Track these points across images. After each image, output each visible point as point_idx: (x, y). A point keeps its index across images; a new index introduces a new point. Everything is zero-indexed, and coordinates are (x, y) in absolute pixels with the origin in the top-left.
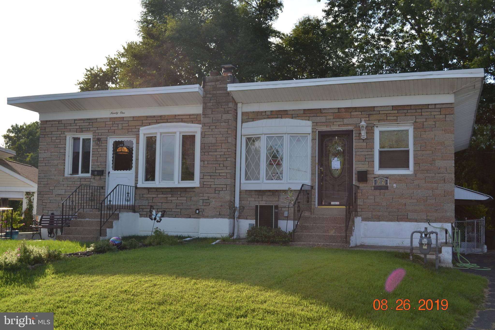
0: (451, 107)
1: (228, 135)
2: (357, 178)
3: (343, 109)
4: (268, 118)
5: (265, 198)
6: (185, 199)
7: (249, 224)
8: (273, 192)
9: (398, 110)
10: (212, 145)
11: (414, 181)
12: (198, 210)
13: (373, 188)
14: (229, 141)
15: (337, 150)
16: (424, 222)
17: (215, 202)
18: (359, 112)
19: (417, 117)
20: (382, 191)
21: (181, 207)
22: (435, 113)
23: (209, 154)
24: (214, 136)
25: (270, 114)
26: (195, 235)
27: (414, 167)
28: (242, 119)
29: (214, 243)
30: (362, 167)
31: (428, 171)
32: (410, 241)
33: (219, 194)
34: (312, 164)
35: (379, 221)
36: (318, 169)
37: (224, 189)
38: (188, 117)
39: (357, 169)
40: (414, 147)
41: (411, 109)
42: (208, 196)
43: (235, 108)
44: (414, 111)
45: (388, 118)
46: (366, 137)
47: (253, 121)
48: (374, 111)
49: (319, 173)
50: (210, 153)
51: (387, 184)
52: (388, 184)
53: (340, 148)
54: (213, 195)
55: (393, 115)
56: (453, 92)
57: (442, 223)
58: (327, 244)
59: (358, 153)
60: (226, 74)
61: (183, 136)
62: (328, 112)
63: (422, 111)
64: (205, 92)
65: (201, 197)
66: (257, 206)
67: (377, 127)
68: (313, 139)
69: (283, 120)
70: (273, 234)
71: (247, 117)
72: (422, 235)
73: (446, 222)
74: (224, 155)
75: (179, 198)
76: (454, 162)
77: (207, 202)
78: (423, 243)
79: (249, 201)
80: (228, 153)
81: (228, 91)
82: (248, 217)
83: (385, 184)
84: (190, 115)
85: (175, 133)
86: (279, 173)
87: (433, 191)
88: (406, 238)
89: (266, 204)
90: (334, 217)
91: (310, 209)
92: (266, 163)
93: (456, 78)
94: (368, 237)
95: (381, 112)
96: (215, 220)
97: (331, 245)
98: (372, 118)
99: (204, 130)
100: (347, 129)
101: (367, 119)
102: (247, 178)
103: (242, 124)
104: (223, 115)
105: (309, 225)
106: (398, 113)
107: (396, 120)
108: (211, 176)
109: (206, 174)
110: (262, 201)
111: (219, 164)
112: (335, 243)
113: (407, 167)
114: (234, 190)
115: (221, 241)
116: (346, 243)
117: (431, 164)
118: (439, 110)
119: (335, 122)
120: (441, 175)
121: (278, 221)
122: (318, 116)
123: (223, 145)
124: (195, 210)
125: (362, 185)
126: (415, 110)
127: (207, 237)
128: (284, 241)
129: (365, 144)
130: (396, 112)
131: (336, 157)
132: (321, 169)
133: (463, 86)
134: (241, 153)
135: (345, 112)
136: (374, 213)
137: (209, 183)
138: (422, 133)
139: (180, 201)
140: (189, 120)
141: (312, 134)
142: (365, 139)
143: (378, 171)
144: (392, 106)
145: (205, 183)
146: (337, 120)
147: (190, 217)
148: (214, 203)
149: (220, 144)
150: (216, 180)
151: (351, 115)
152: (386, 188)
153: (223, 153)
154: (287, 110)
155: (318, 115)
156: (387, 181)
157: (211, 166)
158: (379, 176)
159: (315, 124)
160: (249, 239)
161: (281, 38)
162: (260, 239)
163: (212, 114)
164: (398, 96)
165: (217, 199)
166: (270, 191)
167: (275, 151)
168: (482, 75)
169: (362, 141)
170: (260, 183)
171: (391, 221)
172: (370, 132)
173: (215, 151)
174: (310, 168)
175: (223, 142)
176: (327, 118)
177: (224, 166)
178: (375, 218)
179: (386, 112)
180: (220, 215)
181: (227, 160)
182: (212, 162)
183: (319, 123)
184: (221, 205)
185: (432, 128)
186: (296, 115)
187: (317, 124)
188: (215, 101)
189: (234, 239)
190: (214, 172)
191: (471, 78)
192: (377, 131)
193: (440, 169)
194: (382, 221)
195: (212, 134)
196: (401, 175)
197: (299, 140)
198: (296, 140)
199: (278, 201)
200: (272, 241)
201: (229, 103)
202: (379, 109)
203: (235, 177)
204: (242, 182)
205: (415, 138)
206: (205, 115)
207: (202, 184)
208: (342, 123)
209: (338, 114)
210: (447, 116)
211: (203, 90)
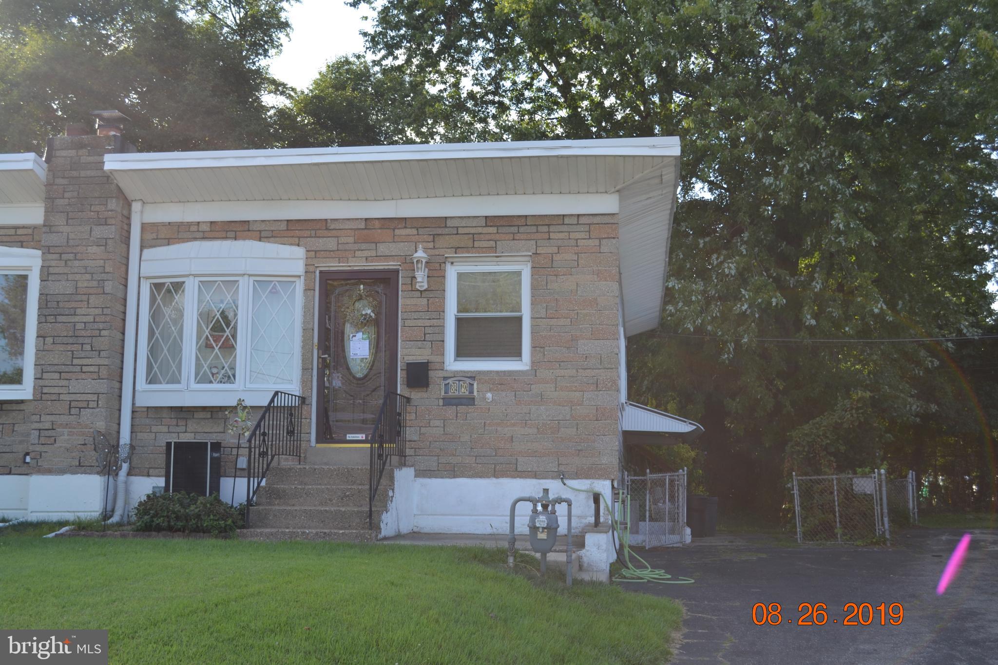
0: (612, 221)
1: (104, 276)
2: (405, 379)
3: (377, 223)
4: (204, 238)
5: (192, 426)
7: (150, 488)
8: (211, 412)
9: (497, 226)
10: (66, 300)
11: (533, 386)
12: (29, 454)
13: (441, 402)
14: (108, 290)
15: (362, 315)
16: (553, 478)
17: (68, 435)
18: (411, 228)
19: (539, 242)
20: (462, 409)
22: (578, 236)
23: (58, 320)
24: (70, 277)
25: (208, 229)
27: (533, 355)
28: (142, 240)
29: (53, 535)
30: (419, 355)
31: (562, 364)
32: (509, 522)
33: (79, 415)
34: (303, 347)
35: (454, 477)
36: (319, 357)
37: (92, 404)
38: (12, 232)
39: (406, 358)
40: (532, 309)
41: (526, 225)
42: (52, 422)
43: (125, 212)
44: (534, 229)
45: (477, 244)
46: (426, 287)
47: (168, 244)
48: (446, 227)
49: (320, 366)
50: (60, 317)
51: (471, 392)
52: (475, 393)
53: (369, 311)
54: (64, 419)
55: (488, 237)
56: (617, 188)
57: (591, 480)
58: (325, 533)
59: (408, 323)
60: (104, 132)
62: (341, 227)
63: (551, 230)
64: (51, 173)
65: (36, 424)
66: (169, 444)
67: (452, 263)
68: (308, 289)
69: (239, 244)
70: (197, 510)
71: (154, 236)
72: (535, 506)
73: (600, 477)
74: (94, 322)
77: (48, 436)
78: (538, 525)
79: (156, 433)
80: (103, 319)
81: (104, 172)
82: (151, 471)
83: (467, 393)
84: (16, 228)
86: (226, 367)
87: (573, 408)
89: (195, 439)
90: (347, 468)
91: (297, 453)
92: (197, 343)
93: (620, 156)
94: (429, 515)
95: (461, 231)
96: (68, 478)
97: (335, 534)
98: (440, 242)
99: (48, 264)
100: (386, 267)
101: (429, 244)
102: (152, 380)
103: (141, 251)
104: (94, 227)
105: (287, 487)
106: (498, 233)
107: (494, 249)
108: (60, 373)
110: (186, 432)
111: (82, 344)
112: (345, 528)
113: (516, 353)
114: (117, 407)
115: (72, 530)
116: (371, 529)
117: (568, 348)
118: (587, 228)
119: (358, 250)
120: (590, 373)
121: (221, 479)
122: (319, 237)
123: (92, 299)
124: (21, 456)
125: (416, 395)
126: (535, 227)
127: (46, 519)
129: (424, 301)
130: (493, 230)
131: (360, 330)
132: (325, 358)
133: (637, 177)
134: (138, 320)
135: (381, 228)
136: (442, 460)
137: (56, 390)
138: (549, 278)
140: (12, 239)
141: (306, 276)
142: (425, 290)
143: (453, 364)
144: (486, 217)
145: (47, 390)
146: (364, 246)
147: (10, 473)
148: (66, 437)
149: (85, 298)
150: (73, 383)
151: (394, 236)
152: (470, 401)
153: (91, 319)
154: (248, 221)
155: (319, 233)
156: (472, 385)
157: (62, 348)
158: (455, 374)
159: (313, 254)
160: (139, 524)
162: (163, 523)
163: (67, 225)
164: (498, 194)
165: (74, 428)
166: (204, 409)
167: (218, 315)
168: (676, 151)
169: (418, 294)
170: (181, 391)
171: (481, 477)
172: (437, 274)
173: (73, 312)
174: (300, 354)
175: (91, 291)
176: (340, 242)
177: (92, 350)
178: (445, 471)
179: (473, 231)
180: (80, 465)
181: (100, 336)
182: (65, 340)
183: (322, 253)
184: (83, 443)
185: (571, 268)
186: (269, 234)
187: (318, 255)
188: (75, 194)
189: (112, 525)
190: (68, 363)
191: (653, 157)
192: (451, 274)
193: (588, 360)
194: (461, 477)
195: (66, 272)
196: (504, 373)
197: (274, 290)
198: (269, 290)
199: (224, 432)
200: (195, 526)
201: (109, 201)
202: (456, 223)
203: (121, 376)
204: (138, 387)
205: (535, 289)
206: (48, 226)
207: (39, 393)
208: (374, 253)
209: (366, 231)
210: (603, 242)
211: (46, 166)
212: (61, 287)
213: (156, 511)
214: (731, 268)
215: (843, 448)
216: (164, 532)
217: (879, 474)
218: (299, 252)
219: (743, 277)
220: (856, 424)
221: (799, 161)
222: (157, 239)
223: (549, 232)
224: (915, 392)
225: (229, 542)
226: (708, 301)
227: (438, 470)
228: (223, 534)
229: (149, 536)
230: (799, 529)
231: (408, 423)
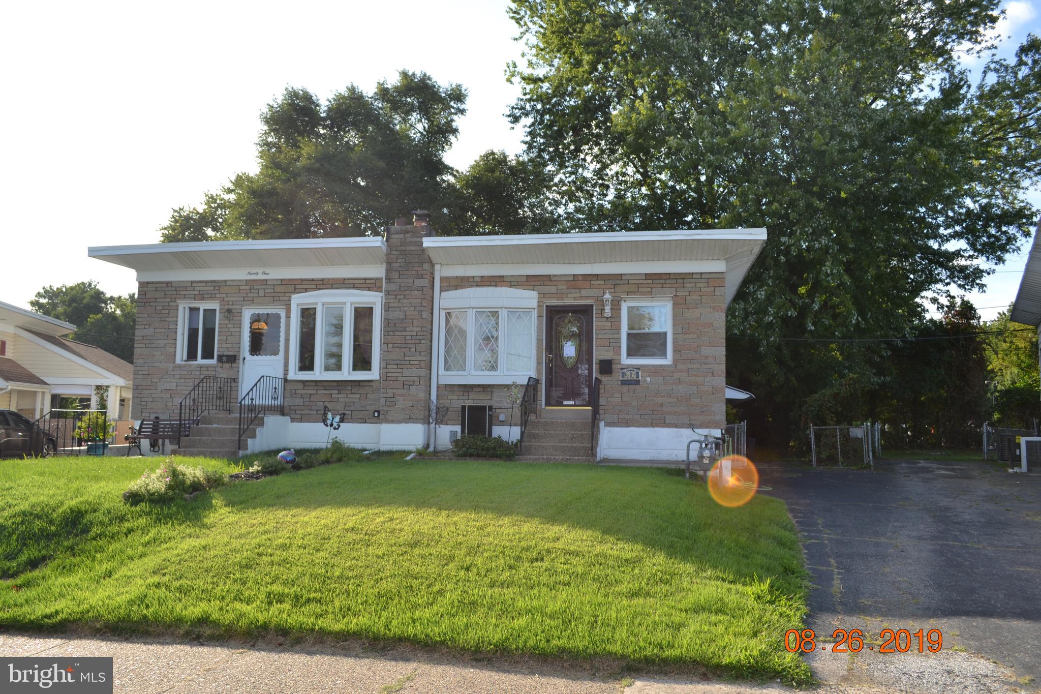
0: (722, 277)
1: (422, 309)
2: (598, 369)
3: (580, 277)
4: (477, 286)
5: (472, 396)
6: (358, 396)
7: (451, 431)
8: (483, 388)
9: (653, 279)
10: (400, 322)
11: (674, 374)
12: (379, 412)
13: (620, 383)
14: (424, 316)
15: (571, 331)
16: (686, 428)
17: (403, 401)
18: (601, 280)
19: (677, 289)
20: (632, 387)
21: (352, 408)
22: (701, 285)
23: (395, 334)
24: (402, 309)
25: (480, 280)
26: (373, 447)
27: (674, 355)
28: (441, 287)
29: (408, 458)
30: (607, 355)
31: (692, 361)
32: (686, 454)
33: (409, 389)
34: (537, 350)
35: (628, 427)
36: (546, 356)
37: (417, 383)
38: (363, 281)
39: (598, 357)
40: (674, 329)
41: (670, 279)
42: (393, 393)
43: (431, 271)
45: (640, 290)
46: (610, 315)
47: (456, 289)
48: (622, 279)
49: (547, 361)
50: (397, 332)
51: (638, 377)
52: (640, 378)
53: (575, 329)
54: (400, 391)
55: (647, 286)
56: (725, 257)
57: (709, 429)
58: (567, 459)
59: (599, 336)
60: (419, 223)
61: (355, 308)
62: (559, 280)
64: (389, 248)
65: (383, 394)
66: (463, 407)
67: (625, 301)
68: (539, 316)
69: (498, 289)
70: (493, 445)
71: (448, 284)
72: (701, 445)
73: (715, 427)
74: (417, 335)
75: (349, 396)
76: (724, 349)
77: (391, 401)
78: (705, 455)
79: (451, 400)
80: (421, 333)
81: (423, 247)
82: (448, 422)
83: (635, 378)
84: (365, 279)
85: (345, 303)
86: (492, 362)
87: (699, 387)
88: (663, 449)
89: (474, 403)
90: (571, 422)
91: (535, 412)
92: (475, 347)
94: (613, 449)
95: (630, 282)
96: (403, 425)
97: (573, 459)
98: (618, 289)
99: (388, 301)
100: (586, 303)
101: (612, 290)
102: (447, 368)
103: (440, 293)
104: (415, 280)
105: (539, 432)
106: (653, 283)
107: (651, 293)
108: (397, 365)
109: (391, 362)
110: (468, 399)
111: (410, 348)
112: (577, 456)
113: (664, 354)
114: (429, 385)
115: (416, 455)
116: (591, 456)
117: (695, 352)
118: (706, 281)
119: (570, 293)
120: (708, 366)
121: (493, 427)
122: (546, 285)
123: (415, 322)
124: (372, 413)
125: (604, 379)
126: (675, 280)
128: (509, 454)
129: (609, 324)
130: (650, 281)
131: (570, 340)
132: (550, 356)
133: (739, 251)
134: (439, 334)
135: (582, 280)
136: (621, 417)
137: (395, 375)
138: (684, 310)
139: (351, 400)
140: (363, 285)
141: (538, 308)
142: (610, 317)
143: (626, 360)
144: (646, 274)
145: (389, 375)
146: (573, 291)
147: (365, 423)
148: (401, 402)
149: (411, 321)
150: (405, 371)
151: (591, 285)
152: (637, 382)
153: (414, 333)
154: (504, 276)
155: (546, 283)
156: (638, 373)
157: (398, 350)
158: (628, 366)
159: (542, 296)
160: (460, 453)
161: (455, 176)
162: (474, 452)
163: (399, 278)
164: (653, 261)
165: (406, 397)
166: (479, 386)
167: (487, 331)
168: (765, 237)
169: (605, 319)
170: (467, 375)
171: (644, 427)
172: (616, 307)
173: (404, 330)
174: (535, 354)
175: (415, 317)
176: (558, 288)
177: (416, 352)
178: (623, 423)
179: (637, 282)
180: (410, 418)
181: (420, 343)
182: (400, 345)
183: (548, 294)
184: (412, 405)
185: (697, 304)
186: (516, 283)
187: (545, 296)
188: (404, 260)
189: (430, 452)
190: (402, 359)
191: (750, 240)
192: (624, 307)
193: (707, 359)
194: (631, 427)
195: (399, 306)
196: (657, 365)
197: (520, 317)
198: (516, 317)
199: (491, 400)
200: (492, 454)
201: (423, 264)
202: (628, 277)
203: (431, 366)
204: (440, 373)
205: (675, 317)
206: (389, 279)
207: (385, 376)
208: (579, 295)
209: (573, 282)
210: (716, 289)
211: (386, 243)
212: (396, 314)
214: (761, 295)
215: (840, 409)
216: (474, 457)
217: (867, 426)
218: (534, 294)
219: (769, 299)
220: (849, 394)
221: (805, 226)
222: (449, 286)
223: (684, 283)
224: (874, 371)
225: (512, 462)
226: (747, 314)
227: (619, 423)
228: (508, 459)
229: (465, 459)
230: (814, 459)
231: (601, 395)
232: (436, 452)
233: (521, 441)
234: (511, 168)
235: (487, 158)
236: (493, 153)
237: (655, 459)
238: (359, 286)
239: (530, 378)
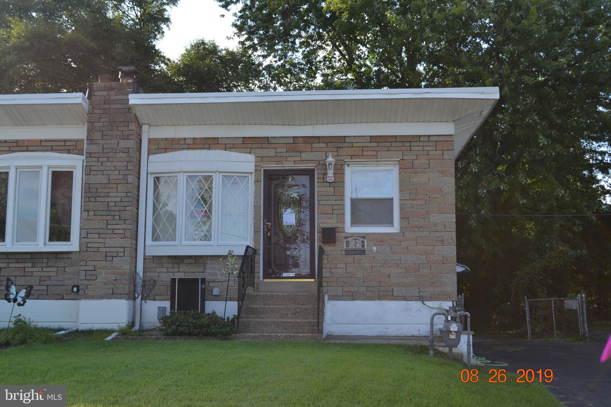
0: (450, 140)
1: (128, 172)
2: (320, 238)
3: (301, 139)
4: (189, 148)
5: (183, 268)
6: (55, 269)
7: (159, 308)
8: (195, 259)
9: (378, 142)
10: (102, 187)
11: (402, 243)
12: (78, 287)
13: (344, 253)
14: (130, 181)
15: (291, 198)
16: (416, 300)
17: (105, 274)
18: (323, 143)
19: (404, 152)
20: (357, 257)
21: (48, 283)
22: (429, 148)
23: (97, 200)
24: (105, 172)
25: (192, 143)
26: (72, 326)
27: (401, 223)
28: (149, 149)
29: (109, 338)
30: (330, 223)
31: (420, 229)
32: (429, 328)
33: (112, 261)
34: (255, 218)
35: (353, 300)
36: (264, 224)
37: (120, 254)
38: (63, 143)
39: (321, 225)
40: (400, 195)
41: (396, 142)
42: (94, 265)
43: (138, 132)
44: (401, 144)
45: (365, 153)
46: (333, 180)
47: (166, 152)
48: (345, 142)
49: (265, 230)
50: (99, 198)
51: (363, 246)
52: (366, 247)
53: (295, 195)
54: (102, 264)
55: (373, 149)
56: (454, 119)
57: (440, 302)
58: (291, 336)
59: (322, 203)
60: (125, 80)
61: (53, 172)
62: (278, 142)
63: (412, 145)
64: (91, 106)
65: (83, 267)
66: (173, 280)
67: (348, 165)
68: (257, 181)
69: (212, 152)
70: (207, 322)
71: (156, 147)
72: (447, 318)
73: (446, 300)
74: (121, 201)
75: (44, 269)
76: (454, 215)
77: (92, 274)
78: (451, 330)
79: (159, 272)
81: (129, 105)
82: (156, 297)
83: (360, 247)
84: (65, 141)
85: (41, 167)
86: (205, 231)
87: (428, 256)
88: (391, 324)
89: (185, 276)
90: (294, 295)
91: (253, 284)
92: (186, 215)
93: (462, 99)
94: (337, 324)
95: (354, 145)
96: (105, 302)
97: (297, 336)
98: (342, 152)
99: (89, 164)
100: (307, 168)
101: (334, 153)
102: (155, 238)
103: (148, 156)
104: (120, 141)
105: (258, 306)
106: (378, 146)
107: (376, 156)
108: (99, 234)
109: (92, 231)
110: (179, 272)
111: (114, 216)
112: (301, 333)
113: (390, 223)
114: (134, 256)
115: (119, 335)
116: (318, 333)
117: (424, 219)
119: (290, 157)
120: (438, 234)
121: (206, 302)
122: (264, 148)
123: (120, 187)
124: (70, 287)
125: (327, 248)
126: (402, 143)
127: (92, 328)
128: (225, 332)
129: (332, 189)
130: (375, 144)
131: (290, 207)
132: (268, 225)
133: (469, 112)
134: (146, 200)
135: (303, 143)
136: (345, 289)
137: (97, 245)
138: (411, 175)
139: (47, 274)
140: (62, 148)
141: (255, 173)
142: (332, 182)
144: (371, 136)
145: (89, 245)
146: (293, 154)
147: (63, 299)
148: (103, 275)
149: (115, 186)
150: (107, 240)
151: (312, 148)
152: (363, 252)
153: (119, 199)
154: (218, 138)
155: (264, 145)
156: (363, 242)
157: (100, 218)
158: (352, 235)
159: (260, 159)
160: (169, 331)
162: (185, 330)
163: (102, 139)
164: (378, 122)
165: (109, 269)
166: (190, 257)
167: (199, 197)
168: (497, 96)
169: (328, 184)
170: (177, 246)
171: (370, 300)
172: (339, 171)
173: (107, 195)
174: (252, 222)
175: (119, 182)
176: (277, 151)
177: (120, 220)
178: (347, 296)
179: (362, 145)
180: (113, 293)
181: (125, 210)
182: (102, 213)
183: (266, 158)
184: (115, 279)
185: (425, 169)
186: (231, 146)
187: (263, 160)
188: (108, 120)
189: (136, 331)
190: (104, 228)
191: (482, 99)
192: (348, 172)
193: (437, 226)
194: (357, 300)
195: (102, 169)
196: (384, 234)
197: (234, 182)
198: (231, 182)
199: (204, 272)
200: (206, 332)
201: (130, 124)
202: (351, 140)
203: (137, 236)
204: (147, 244)
205: (402, 182)
206: (90, 140)
207: (84, 247)
208: (299, 159)
209: (294, 145)
210: (445, 152)
211: (88, 101)
212: (98, 179)
213: (180, 323)
215: (550, 282)
216: (185, 336)
217: (581, 297)
218: (251, 158)
220: (559, 266)
222: (158, 149)
223: (410, 146)
225: (229, 342)
227: (343, 296)
228: (224, 337)
229: (175, 339)
230: (529, 332)
231: (324, 266)
232: (142, 331)
233: (238, 317)
234: (221, 58)
235: (198, 47)
236: (203, 43)
237: (383, 334)
238: (57, 148)
239: (248, 247)
